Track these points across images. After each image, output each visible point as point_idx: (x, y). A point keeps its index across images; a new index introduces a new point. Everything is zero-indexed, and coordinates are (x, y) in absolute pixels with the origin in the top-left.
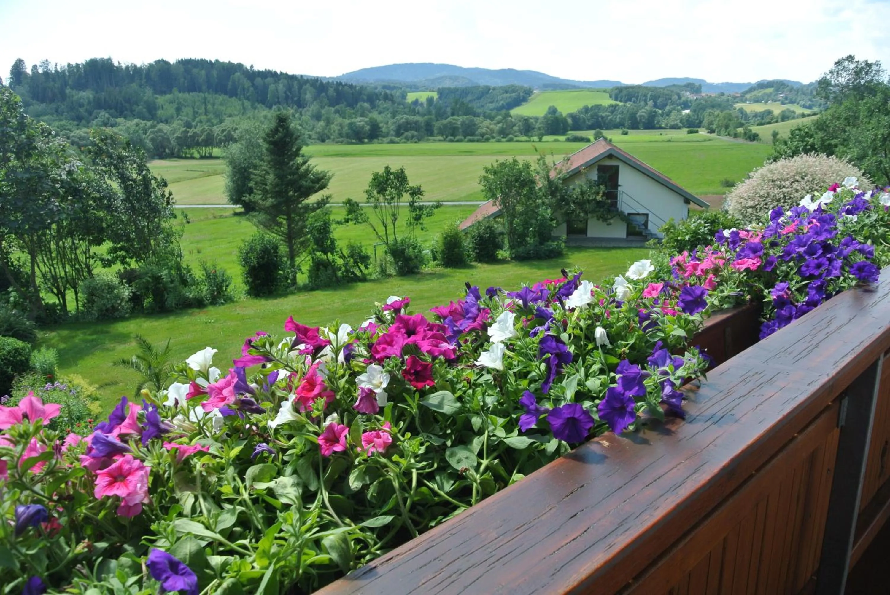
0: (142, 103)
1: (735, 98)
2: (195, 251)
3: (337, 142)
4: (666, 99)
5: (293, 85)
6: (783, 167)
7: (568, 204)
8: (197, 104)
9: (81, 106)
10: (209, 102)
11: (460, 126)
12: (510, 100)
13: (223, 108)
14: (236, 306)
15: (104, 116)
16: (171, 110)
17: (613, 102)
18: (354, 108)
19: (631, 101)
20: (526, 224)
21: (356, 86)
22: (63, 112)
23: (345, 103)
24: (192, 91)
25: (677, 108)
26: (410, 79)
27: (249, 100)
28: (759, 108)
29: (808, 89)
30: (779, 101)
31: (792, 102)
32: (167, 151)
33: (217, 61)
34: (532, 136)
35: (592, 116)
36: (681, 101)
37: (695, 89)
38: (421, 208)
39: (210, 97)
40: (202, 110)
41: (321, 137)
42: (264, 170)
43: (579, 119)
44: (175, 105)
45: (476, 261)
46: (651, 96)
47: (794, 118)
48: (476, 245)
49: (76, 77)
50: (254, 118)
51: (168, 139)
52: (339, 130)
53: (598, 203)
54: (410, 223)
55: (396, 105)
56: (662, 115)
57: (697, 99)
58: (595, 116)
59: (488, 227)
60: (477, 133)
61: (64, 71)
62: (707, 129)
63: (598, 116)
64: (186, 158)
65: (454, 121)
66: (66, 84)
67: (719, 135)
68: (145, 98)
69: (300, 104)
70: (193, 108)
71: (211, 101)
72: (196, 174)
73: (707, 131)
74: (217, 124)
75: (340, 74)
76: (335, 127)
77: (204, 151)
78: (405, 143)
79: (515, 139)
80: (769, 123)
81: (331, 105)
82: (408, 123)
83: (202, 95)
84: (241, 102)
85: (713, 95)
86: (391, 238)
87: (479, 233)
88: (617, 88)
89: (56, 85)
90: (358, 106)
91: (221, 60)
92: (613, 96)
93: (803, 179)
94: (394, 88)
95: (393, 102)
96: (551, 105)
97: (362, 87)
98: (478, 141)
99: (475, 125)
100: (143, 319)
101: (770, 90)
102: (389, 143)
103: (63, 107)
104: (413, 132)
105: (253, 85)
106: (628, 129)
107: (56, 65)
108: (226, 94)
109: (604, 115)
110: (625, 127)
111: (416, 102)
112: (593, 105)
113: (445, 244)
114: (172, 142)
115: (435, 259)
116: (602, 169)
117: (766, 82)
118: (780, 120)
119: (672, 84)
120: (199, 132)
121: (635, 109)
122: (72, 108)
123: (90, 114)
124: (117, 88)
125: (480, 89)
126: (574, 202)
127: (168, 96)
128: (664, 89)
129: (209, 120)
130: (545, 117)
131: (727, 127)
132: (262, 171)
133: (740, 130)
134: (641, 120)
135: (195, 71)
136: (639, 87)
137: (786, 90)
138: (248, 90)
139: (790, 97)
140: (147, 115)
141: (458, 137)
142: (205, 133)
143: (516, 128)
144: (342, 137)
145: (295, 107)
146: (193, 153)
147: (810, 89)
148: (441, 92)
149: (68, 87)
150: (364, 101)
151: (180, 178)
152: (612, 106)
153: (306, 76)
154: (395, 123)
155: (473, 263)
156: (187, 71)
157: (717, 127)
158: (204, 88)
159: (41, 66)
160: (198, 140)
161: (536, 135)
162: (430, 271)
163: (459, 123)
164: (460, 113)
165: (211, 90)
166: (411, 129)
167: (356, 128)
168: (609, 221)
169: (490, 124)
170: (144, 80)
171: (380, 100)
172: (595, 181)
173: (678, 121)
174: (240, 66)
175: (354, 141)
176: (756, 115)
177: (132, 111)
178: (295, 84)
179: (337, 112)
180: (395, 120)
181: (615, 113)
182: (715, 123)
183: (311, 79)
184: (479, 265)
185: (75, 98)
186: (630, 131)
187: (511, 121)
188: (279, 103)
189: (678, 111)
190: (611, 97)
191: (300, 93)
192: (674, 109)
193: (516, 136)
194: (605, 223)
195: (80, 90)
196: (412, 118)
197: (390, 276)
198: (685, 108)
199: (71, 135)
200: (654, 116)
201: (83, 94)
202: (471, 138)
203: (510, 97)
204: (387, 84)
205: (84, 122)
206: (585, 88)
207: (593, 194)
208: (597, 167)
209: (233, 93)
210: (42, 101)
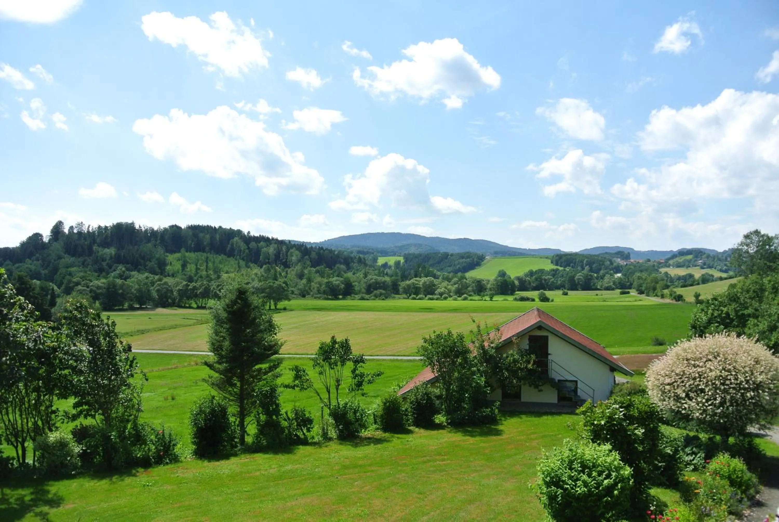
0: (154, 260)
1: (660, 263)
2: (170, 398)
3: (315, 298)
4: (600, 264)
5: (282, 248)
6: (696, 346)
7: (501, 371)
8: (200, 262)
9: (104, 260)
10: (210, 261)
11: (421, 286)
12: (465, 264)
13: (221, 266)
14: (178, 467)
15: (121, 269)
16: (178, 266)
17: (555, 267)
18: (332, 269)
19: (569, 266)
20: (462, 390)
21: (334, 251)
22: (88, 265)
23: (325, 265)
24: (197, 252)
25: (610, 272)
26: (380, 246)
27: (244, 260)
28: (682, 272)
29: (722, 256)
30: (698, 266)
31: (710, 267)
32: (170, 301)
33: (220, 227)
34: (484, 296)
35: (536, 279)
36: (613, 266)
37: (625, 256)
38: (362, 375)
39: (210, 256)
40: (204, 267)
41: (302, 292)
42: (222, 337)
43: (525, 281)
44: (181, 262)
45: (414, 425)
46: (587, 262)
47: (713, 281)
48: (415, 410)
49: (104, 236)
50: (246, 275)
51: (172, 291)
52: (318, 288)
53: (530, 371)
54: (352, 389)
55: (367, 268)
56: (597, 278)
57: (627, 264)
58: (539, 279)
59: (426, 393)
60: (436, 292)
61: (95, 231)
62: (637, 291)
63: (541, 279)
64: (185, 307)
65: (416, 282)
66: (94, 242)
67: (648, 295)
68: (157, 256)
69: (286, 265)
70: (196, 265)
71: (212, 260)
72: (192, 322)
73: (637, 292)
74: (215, 279)
75: (322, 240)
76: (314, 285)
77: (201, 302)
78: (374, 299)
79: (470, 298)
80: (692, 285)
81: (313, 266)
82: (377, 283)
83: (205, 254)
84: (237, 262)
85: (641, 261)
86: (334, 403)
87: (417, 399)
88: (557, 255)
89: (86, 243)
90: (336, 268)
91: (224, 227)
92: (554, 262)
93: (716, 358)
94: (368, 253)
95: (366, 265)
96: (501, 268)
97: (339, 252)
98: (437, 299)
99: (434, 285)
100: (87, 479)
101: (690, 257)
102: (360, 299)
103: (89, 260)
104: (381, 290)
105: (249, 248)
106: (568, 290)
107: (89, 227)
108: (225, 254)
109: (546, 278)
110: (565, 288)
111: (385, 265)
112: (537, 269)
113: (384, 409)
114: (175, 293)
115: (375, 422)
116: (533, 339)
117: (685, 251)
118: (700, 282)
119: (604, 252)
120: (198, 286)
121: (573, 273)
122: (96, 262)
123: (110, 267)
124: (136, 247)
125: (440, 255)
126: (507, 370)
127: (177, 255)
128: (598, 256)
129: (208, 276)
130: (495, 280)
131: (654, 289)
132: (221, 337)
133: (666, 291)
134: (578, 282)
135: (201, 235)
136: (576, 254)
137: (703, 257)
138: (244, 252)
139: (708, 262)
140: (157, 270)
141: (420, 296)
142: (203, 287)
143: (470, 289)
144: (320, 293)
145: (282, 267)
146: (191, 304)
147: (725, 255)
148: (407, 258)
149: (96, 245)
150: (341, 263)
151: (176, 325)
152: (553, 270)
153: (293, 241)
154: (366, 283)
155: (411, 428)
156: (195, 235)
157: (646, 289)
158: (207, 248)
159: (76, 227)
160: (196, 293)
161: (487, 295)
162: (369, 435)
163: (421, 283)
164: (422, 275)
165: (212, 251)
166: (380, 288)
167: (333, 286)
168: (540, 388)
169: (448, 285)
170: (159, 241)
171: (354, 263)
172: (526, 350)
173: (612, 283)
174: (239, 232)
175: (330, 297)
176: (679, 278)
177: (145, 266)
178: (284, 248)
179: (317, 272)
180: (365, 280)
181: (556, 276)
182: (644, 285)
183: (298, 244)
184: (417, 430)
185: (100, 253)
186: (570, 292)
187: (466, 283)
188: (269, 263)
189: (611, 275)
190: (552, 262)
191: (287, 256)
192: (607, 273)
193: (470, 295)
194: (536, 390)
195: (105, 247)
196: (380, 279)
197: (330, 439)
198: (617, 272)
199: (91, 284)
200: (590, 280)
201: (107, 251)
202: (431, 296)
203: (465, 262)
204: (362, 249)
205: (104, 274)
206: (530, 255)
207: (524, 362)
208: (528, 337)
209: (231, 254)
210: (73, 255)
